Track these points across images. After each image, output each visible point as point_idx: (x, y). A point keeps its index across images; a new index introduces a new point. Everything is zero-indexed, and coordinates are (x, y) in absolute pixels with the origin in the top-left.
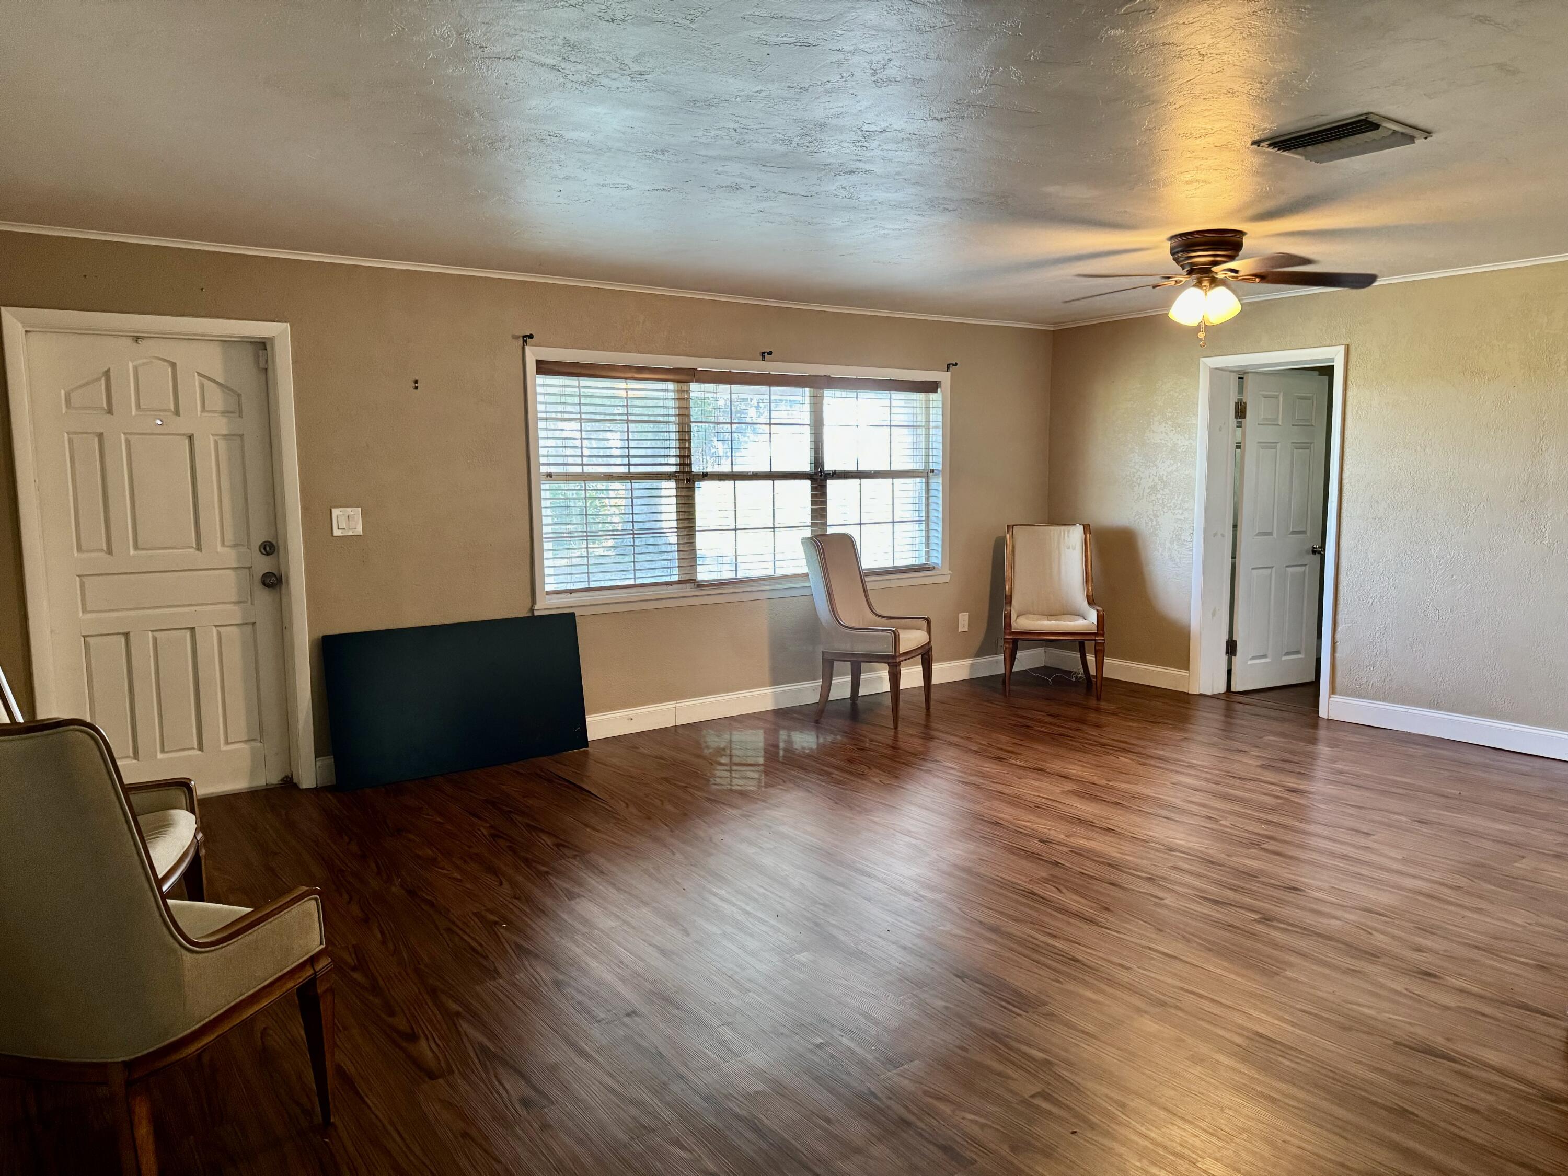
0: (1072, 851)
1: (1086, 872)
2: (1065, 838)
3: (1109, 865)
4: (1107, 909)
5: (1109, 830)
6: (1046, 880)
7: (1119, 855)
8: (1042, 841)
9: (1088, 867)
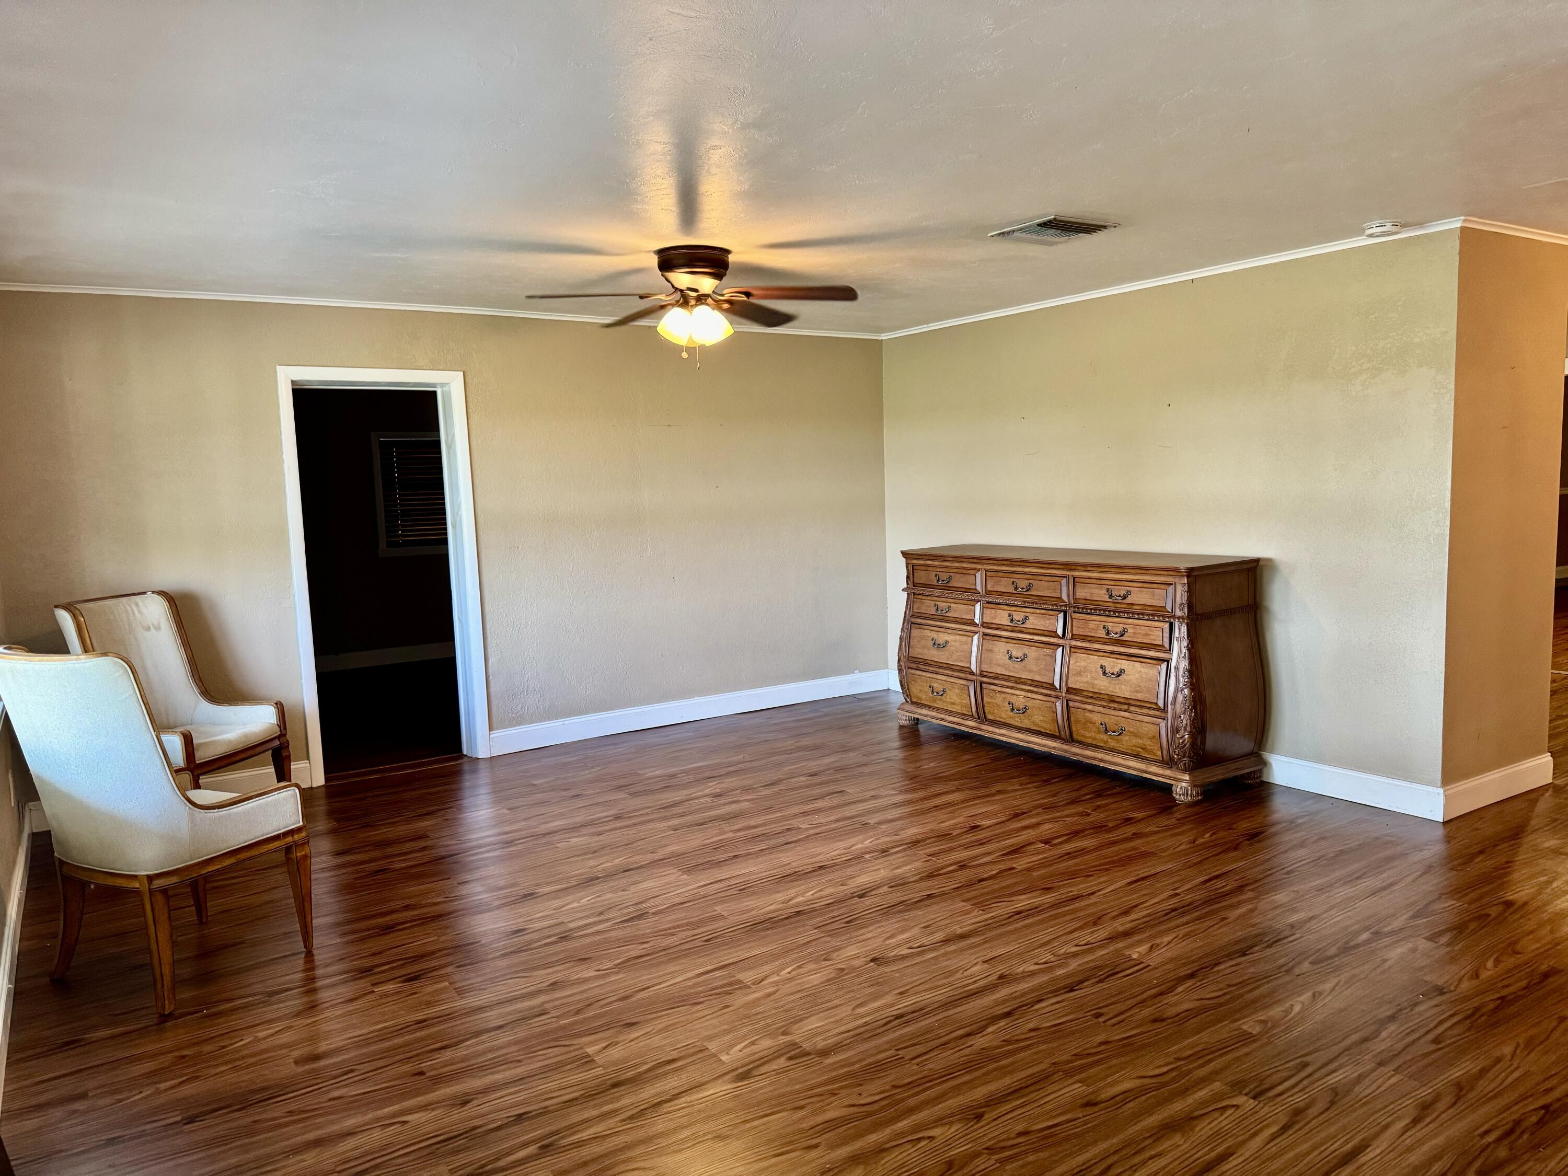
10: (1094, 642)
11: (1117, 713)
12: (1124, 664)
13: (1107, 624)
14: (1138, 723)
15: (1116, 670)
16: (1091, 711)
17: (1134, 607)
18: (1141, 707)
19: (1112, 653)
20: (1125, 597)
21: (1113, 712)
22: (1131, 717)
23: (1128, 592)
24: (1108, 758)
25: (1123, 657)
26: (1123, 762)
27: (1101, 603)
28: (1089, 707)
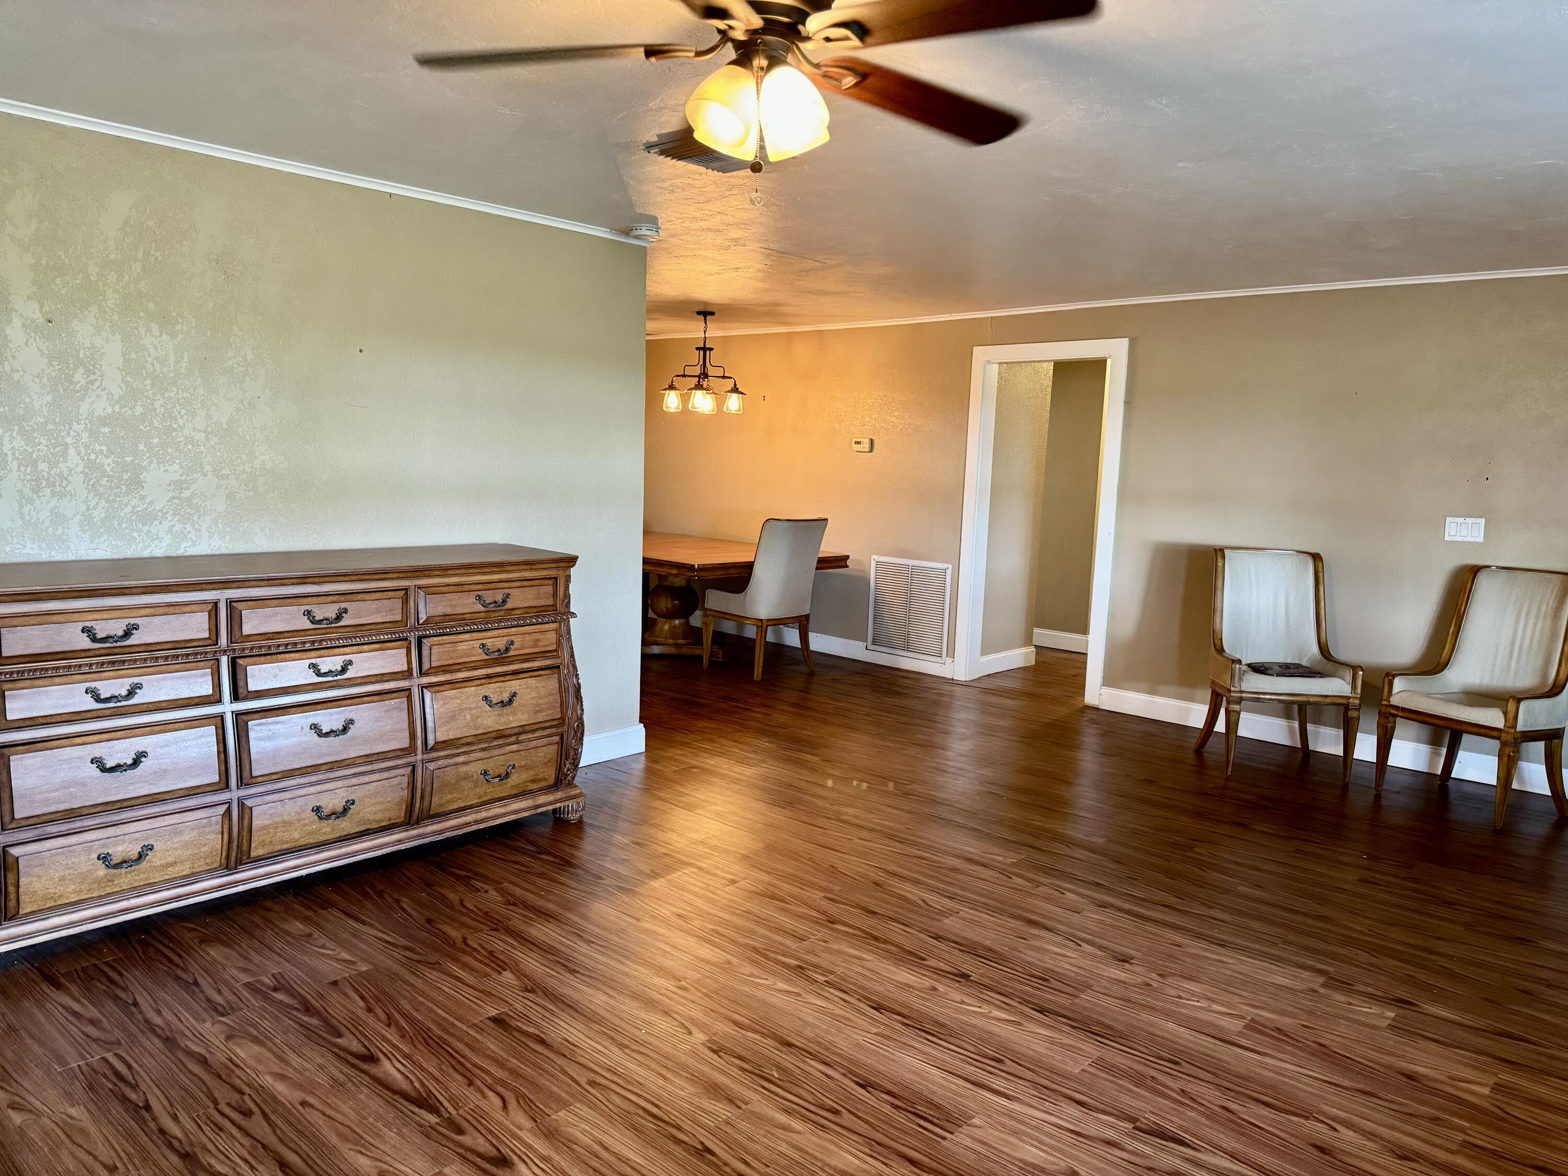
0: (923, 959)
1: (902, 927)
2: (936, 984)
3: (876, 939)
4: (877, 884)
5: (878, 1008)
6: (942, 913)
7: (864, 956)
8: (966, 977)
9: (900, 934)
10: (459, 670)
11: (502, 751)
12: (515, 685)
13: (484, 642)
14: (532, 751)
15: (506, 697)
16: (465, 763)
17: (514, 612)
18: (533, 731)
19: (489, 677)
20: (504, 602)
21: (496, 752)
22: (522, 748)
23: (508, 595)
24: (483, 815)
25: (508, 678)
26: (503, 810)
27: (466, 616)
28: (461, 759)
